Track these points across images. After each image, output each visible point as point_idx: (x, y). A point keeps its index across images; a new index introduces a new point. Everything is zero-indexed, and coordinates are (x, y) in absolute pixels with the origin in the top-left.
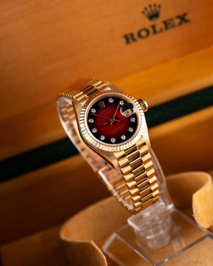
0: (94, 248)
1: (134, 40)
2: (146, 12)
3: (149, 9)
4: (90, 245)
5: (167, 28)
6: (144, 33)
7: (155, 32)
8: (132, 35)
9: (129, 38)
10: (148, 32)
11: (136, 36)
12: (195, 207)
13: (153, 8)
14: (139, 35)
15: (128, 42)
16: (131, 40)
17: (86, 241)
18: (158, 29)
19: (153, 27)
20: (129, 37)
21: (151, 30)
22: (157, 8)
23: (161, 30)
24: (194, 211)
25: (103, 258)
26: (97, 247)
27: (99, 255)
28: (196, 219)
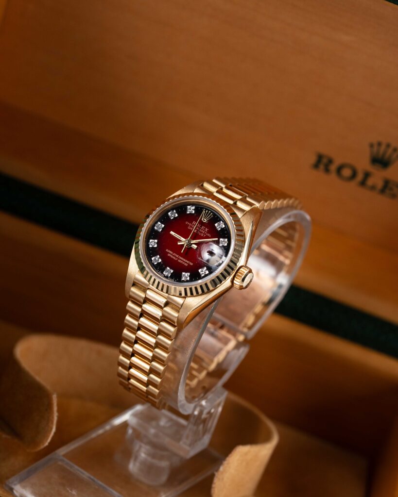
0: (50, 405)
1: (327, 170)
2: (375, 149)
3: (383, 148)
5: (383, 191)
6: (347, 172)
7: (363, 183)
8: (330, 161)
9: (322, 163)
10: (354, 175)
11: (333, 168)
12: (228, 464)
13: (390, 151)
14: (339, 170)
15: (316, 166)
16: (322, 167)
18: (370, 182)
19: (367, 175)
20: (325, 161)
21: (360, 177)
23: (373, 188)
25: (52, 429)
26: (55, 408)
27: (49, 420)
28: (215, 480)
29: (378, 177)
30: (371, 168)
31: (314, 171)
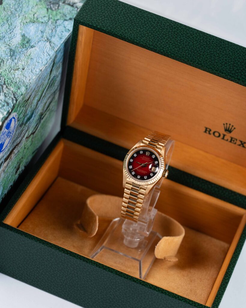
0: (96, 220)
1: (209, 133)
2: (225, 125)
3: (228, 125)
4: (95, 217)
5: (231, 141)
6: (217, 134)
7: (223, 138)
8: (210, 130)
10: (220, 135)
11: (212, 132)
12: (160, 243)
13: (231, 126)
14: (214, 133)
15: (205, 132)
16: (207, 132)
17: (95, 214)
18: (226, 138)
19: (224, 135)
20: (208, 130)
21: (222, 136)
22: (233, 128)
23: (227, 140)
24: (158, 245)
25: (96, 229)
26: (97, 221)
27: (95, 226)
28: (156, 249)
29: (228, 136)
30: (225, 133)
31: (205, 134)
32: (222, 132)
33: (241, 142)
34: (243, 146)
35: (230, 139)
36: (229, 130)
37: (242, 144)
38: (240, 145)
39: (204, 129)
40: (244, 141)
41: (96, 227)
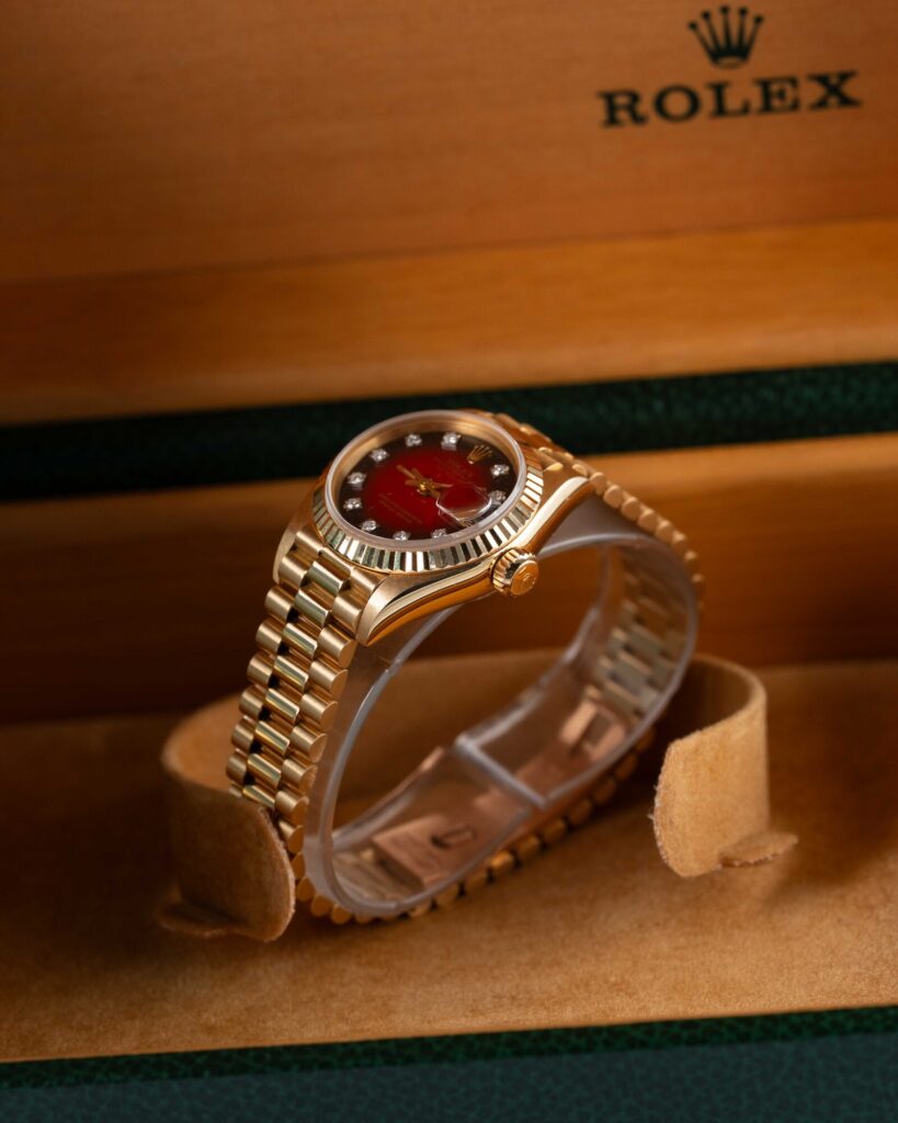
1: (638, 119)
2: (703, 28)
3: (718, 21)
5: (767, 107)
6: (677, 104)
7: (720, 110)
8: (634, 98)
9: (619, 107)
10: (695, 104)
11: (646, 106)
13: (734, 20)
14: (660, 104)
15: (612, 120)
16: (623, 115)
18: (733, 101)
19: (719, 89)
20: (622, 100)
21: (708, 100)
22: (749, 24)
23: (746, 109)
24: (658, 802)
28: (658, 830)
29: (742, 84)
30: (719, 74)
31: (613, 131)
32: (700, 72)
33: (822, 79)
34: (846, 101)
35: (755, 97)
36: (729, 49)
37: (835, 89)
38: (821, 104)
39: (599, 110)
40: (831, 67)
41: (282, 865)
